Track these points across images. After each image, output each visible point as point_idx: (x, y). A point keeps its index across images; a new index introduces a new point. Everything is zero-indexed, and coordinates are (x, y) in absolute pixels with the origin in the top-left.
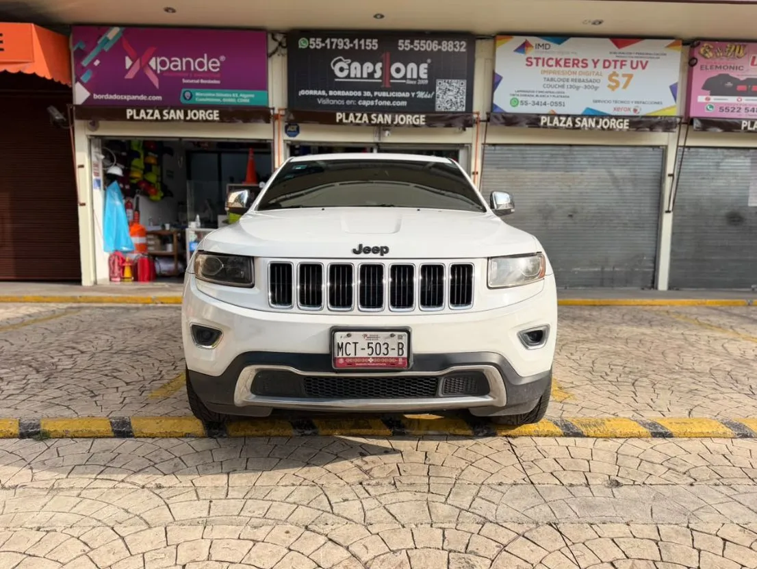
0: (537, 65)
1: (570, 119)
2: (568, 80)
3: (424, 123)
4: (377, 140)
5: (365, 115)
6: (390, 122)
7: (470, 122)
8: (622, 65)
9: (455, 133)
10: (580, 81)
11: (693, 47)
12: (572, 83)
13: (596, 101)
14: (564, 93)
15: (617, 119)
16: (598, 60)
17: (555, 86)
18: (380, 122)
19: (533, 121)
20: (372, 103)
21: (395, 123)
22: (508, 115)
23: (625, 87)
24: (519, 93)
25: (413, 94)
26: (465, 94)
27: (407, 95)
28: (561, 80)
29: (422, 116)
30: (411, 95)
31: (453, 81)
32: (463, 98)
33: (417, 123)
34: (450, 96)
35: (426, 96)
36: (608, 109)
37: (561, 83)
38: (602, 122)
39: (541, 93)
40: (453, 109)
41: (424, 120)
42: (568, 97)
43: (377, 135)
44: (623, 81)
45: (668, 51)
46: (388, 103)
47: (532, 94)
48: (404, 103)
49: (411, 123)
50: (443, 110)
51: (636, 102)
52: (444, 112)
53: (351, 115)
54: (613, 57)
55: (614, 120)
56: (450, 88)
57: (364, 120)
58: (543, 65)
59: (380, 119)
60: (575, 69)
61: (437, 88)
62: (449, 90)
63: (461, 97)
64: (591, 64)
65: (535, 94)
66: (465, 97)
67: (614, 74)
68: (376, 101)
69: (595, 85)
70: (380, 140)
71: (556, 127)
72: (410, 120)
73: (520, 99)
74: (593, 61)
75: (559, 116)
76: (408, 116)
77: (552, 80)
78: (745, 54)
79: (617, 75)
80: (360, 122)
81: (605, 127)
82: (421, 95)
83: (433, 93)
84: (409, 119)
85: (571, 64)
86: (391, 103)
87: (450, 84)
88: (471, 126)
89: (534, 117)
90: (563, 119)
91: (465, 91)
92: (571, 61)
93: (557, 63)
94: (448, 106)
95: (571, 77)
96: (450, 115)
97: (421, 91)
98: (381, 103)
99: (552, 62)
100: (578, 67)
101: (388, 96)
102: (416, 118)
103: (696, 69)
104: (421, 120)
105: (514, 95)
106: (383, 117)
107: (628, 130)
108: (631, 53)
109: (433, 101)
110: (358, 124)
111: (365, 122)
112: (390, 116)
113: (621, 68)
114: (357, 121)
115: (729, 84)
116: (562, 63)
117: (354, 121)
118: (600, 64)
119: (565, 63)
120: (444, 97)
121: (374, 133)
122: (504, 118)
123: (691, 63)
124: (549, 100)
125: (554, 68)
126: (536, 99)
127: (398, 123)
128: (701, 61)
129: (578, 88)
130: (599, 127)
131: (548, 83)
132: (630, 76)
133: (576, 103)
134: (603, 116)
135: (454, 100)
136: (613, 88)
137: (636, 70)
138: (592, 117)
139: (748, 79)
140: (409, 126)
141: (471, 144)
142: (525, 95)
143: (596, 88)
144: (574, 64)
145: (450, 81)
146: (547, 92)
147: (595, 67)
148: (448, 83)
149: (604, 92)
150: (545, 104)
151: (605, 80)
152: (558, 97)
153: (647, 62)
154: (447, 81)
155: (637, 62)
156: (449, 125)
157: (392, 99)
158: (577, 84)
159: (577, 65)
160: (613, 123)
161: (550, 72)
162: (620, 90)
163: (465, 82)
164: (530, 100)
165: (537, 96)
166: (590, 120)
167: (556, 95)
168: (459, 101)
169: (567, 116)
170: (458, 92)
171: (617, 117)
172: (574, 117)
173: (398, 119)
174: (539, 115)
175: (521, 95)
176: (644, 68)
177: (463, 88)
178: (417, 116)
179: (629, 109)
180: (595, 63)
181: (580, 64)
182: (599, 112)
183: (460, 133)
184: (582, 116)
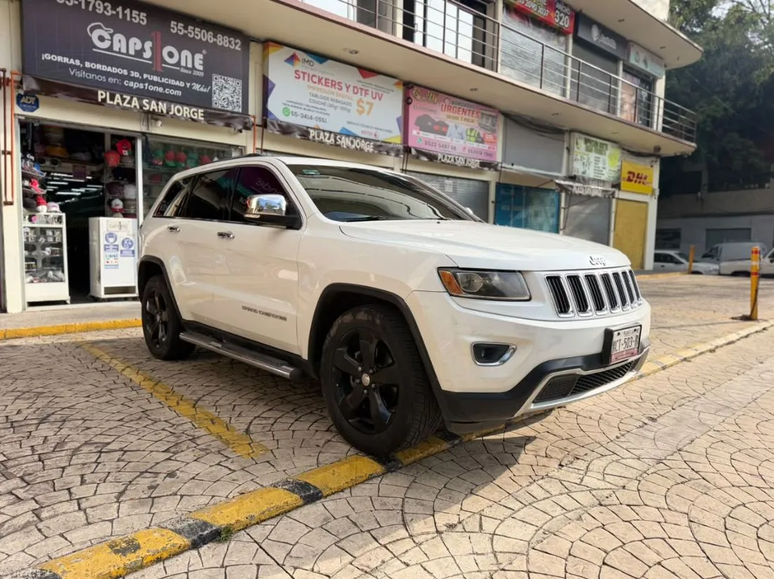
0: (304, 79)
1: (332, 135)
2: (328, 99)
3: (203, 119)
4: (144, 129)
5: (135, 99)
6: (165, 111)
7: (248, 125)
8: (366, 94)
9: (230, 134)
10: (337, 101)
11: (409, 88)
12: (332, 103)
13: (349, 123)
14: (325, 110)
15: (366, 141)
16: (350, 86)
17: (318, 103)
18: (154, 110)
19: (305, 133)
20: (141, 86)
21: (171, 113)
22: (284, 124)
23: (368, 113)
24: (290, 104)
25: (188, 85)
26: (241, 94)
27: (182, 84)
28: (323, 98)
29: (201, 111)
30: (186, 85)
31: (229, 78)
32: (238, 98)
33: (195, 117)
34: (227, 93)
35: (202, 90)
36: (356, 130)
37: (323, 101)
38: (356, 142)
39: (308, 108)
40: (230, 108)
41: (202, 115)
42: (328, 114)
43: (145, 123)
44: (367, 107)
45: (395, 88)
46: (160, 90)
47: (300, 106)
48: (179, 93)
49: (189, 116)
50: (220, 107)
51: (376, 128)
52: (221, 110)
53: (118, 96)
54: (359, 85)
55: (363, 141)
56: (227, 86)
57: (133, 104)
58: (309, 81)
59: (153, 106)
60: (333, 90)
61: (214, 83)
62: (225, 88)
63: (237, 97)
64: (344, 88)
65: (303, 107)
66: (241, 98)
67: (360, 101)
68: (146, 85)
69: (348, 107)
70: (148, 129)
71: (321, 142)
72: (187, 113)
73: (291, 109)
74: (346, 85)
75: (324, 131)
76: (185, 108)
77: (316, 96)
78: (438, 101)
79: (363, 102)
80: (129, 106)
81: (358, 147)
82: (197, 87)
83: (209, 88)
84: (186, 111)
85: (330, 85)
86: (164, 90)
87: (226, 81)
88: (247, 128)
89: (305, 128)
90: (327, 135)
91: (241, 91)
92: (330, 82)
93: (320, 80)
94: (225, 104)
95: (330, 96)
96: (229, 114)
97: (197, 83)
98: (152, 88)
99: (315, 79)
100: (335, 88)
101: (159, 81)
102: (193, 113)
103: (411, 107)
104: (199, 114)
105: (285, 104)
106: (158, 105)
107: (373, 153)
108: (371, 85)
109: (209, 96)
110: (125, 108)
111: (135, 106)
112: (165, 104)
113: (365, 96)
114: (125, 104)
115: (430, 124)
116: (323, 81)
117: (121, 104)
118: (351, 89)
119: (326, 82)
120: (221, 94)
121: (140, 120)
122: (279, 125)
123: (407, 102)
124: (315, 115)
125: (317, 85)
126: (305, 112)
127: (174, 114)
128: (414, 102)
129: (336, 108)
130: (353, 146)
131: (313, 98)
132: (371, 104)
133: (335, 121)
134: (356, 137)
135: (230, 99)
136: (361, 113)
137: (375, 100)
138: (348, 136)
139: (439, 122)
140: (186, 119)
141: (245, 146)
142: (295, 107)
143: (349, 111)
144: (332, 85)
145: (226, 78)
146: (313, 107)
147: (348, 91)
148: (224, 79)
149: (354, 116)
150: (311, 118)
151: (354, 107)
152: (321, 113)
153: (382, 95)
154: (223, 77)
155: (376, 93)
156: (228, 125)
157: (164, 86)
158: (335, 104)
159: (335, 85)
160: (363, 145)
161: (314, 88)
162: (364, 114)
163: (240, 82)
164: (299, 112)
165: (305, 109)
166: (347, 139)
167: (320, 111)
168: (235, 100)
169: (331, 132)
170: (234, 91)
171: (366, 140)
172: (336, 134)
173: (174, 109)
174: (308, 128)
175: (292, 106)
176: (380, 99)
177: (239, 88)
178: (195, 110)
179: (371, 134)
180: (348, 87)
181: (337, 86)
182: (352, 133)
183: (235, 134)
184: (339, 134)
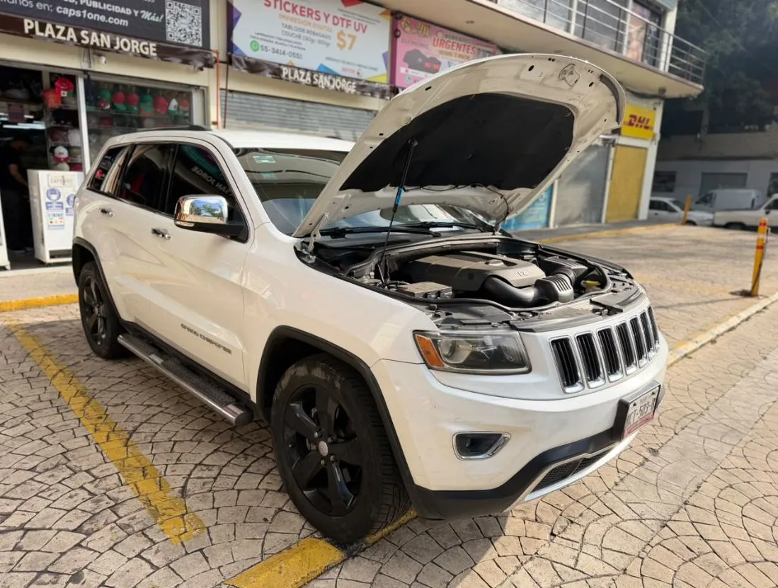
0: (275, 7)
1: (309, 74)
2: (303, 30)
3: (155, 54)
4: (85, 66)
5: (71, 30)
6: (108, 46)
7: (210, 62)
8: (348, 25)
9: (188, 71)
10: (314, 34)
11: (396, 18)
12: (308, 35)
13: (328, 59)
14: (300, 44)
15: (347, 81)
16: (329, 15)
17: (292, 35)
18: (95, 44)
19: (277, 72)
20: (78, 14)
21: (116, 48)
22: (251, 61)
23: (350, 48)
24: (260, 36)
25: (136, 13)
26: (200, 25)
27: (128, 12)
28: (298, 29)
29: (152, 45)
30: (133, 13)
31: (186, 5)
32: (197, 29)
33: (147, 53)
34: (183, 24)
35: (153, 18)
36: (337, 68)
37: (297, 33)
38: (335, 82)
39: (280, 41)
40: (188, 42)
41: (155, 50)
42: (304, 49)
43: (86, 59)
44: (348, 41)
45: (380, 18)
46: (102, 18)
47: (272, 39)
48: (125, 23)
49: (138, 52)
50: (176, 40)
51: (359, 66)
52: (177, 44)
53: (49, 26)
54: (340, 15)
55: (344, 80)
56: (183, 14)
57: (69, 37)
58: (281, 9)
59: (94, 38)
60: (309, 19)
61: (167, 11)
62: (181, 16)
63: (196, 28)
64: (323, 18)
65: (274, 40)
66: (200, 29)
67: (341, 33)
68: (85, 12)
69: (327, 41)
70: (90, 67)
71: (296, 82)
72: (136, 47)
73: (261, 43)
74: (324, 14)
75: (299, 69)
76: (134, 41)
77: (290, 27)
78: (429, 34)
79: (344, 35)
80: (64, 38)
81: (338, 87)
82: (146, 15)
83: (162, 16)
84: (135, 45)
85: (306, 14)
86: (107, 19)
87: (183, 8)
88: (210, 66)
89: (277, 66)
90: (303, 73)
91: (200, 21)
92: (306, 10)
93: (294, 8)
94: (182, 37)
95: (307, 28)
96: (187, 49)
97: (146, 10)
98: (91, 16)
99: (289, 7)
100: (312, 18)
101: (100, 7)
102: (144, 46)
103: (399, 40)
104: (151, 49)
105: (254, 37)
106: (99, 37)
107: (355, 93)
108: (354, 14)
109: (162, 26)
110: (59, 42)
111: (72, 39)
112: (108, 37)
113: (347, 27)
114: (59, 36)
115: (420, 60)
116: (298, 10)
117: (54, 36)
118: (330, 19)
119: (301, 11)
120: (177, 25)
121: (80, 55)
122: (247, 63)
123: (395, 34)
124: (288, 49)
125: (290, 15)
126: (277, 47)
127: (120, 49)
128: (403, 36)
129: (313, 41)
130: (333, 87)
131: (286, 30)
132: (354, 38)
133: (312, 57)
134: (336, 75)
135: (188, 30)
136: (342, 47)
137: (358, 32)
138: (326, 74)
139: (432, 58)
140: (135, 55)
141: (207, 88)
142: (265, 40)
143: (328, 45)
144: (308, 14)
145: (182, 4)
146: (285, 40)
147: (326, 22)
148: (180, 6)
149: (334, 51)
150: (284, 53)
151: (334, 41)
152: (295, 47)
153: (366, 26)
154: (178, 3)
155: (359, 24)
156: (186, 62)
157: (108, 14)
158: (313, 37)
159: (311, 14)
160: (343, 84)
161: (287, 18)
162: (346, 49)
163: (199, 9)
164: (270, 46)
165: (276, 43)
166: (325, 78)
167: (294, 45)
168: (194, 33)
169: (306, 70)
170: (192, 21)
171: (347, 79)
172: (313, 72)
173: (120, 42)
174: (280, 65)
175: (261, 39)
176: (364, 31)
177: (198, 18)
178: (145, 43)
179: (353, 71)
180: (327, 18)
181: (314, 16)
182: (331, 70)
183: (195, 72)
184: (318, 72)
